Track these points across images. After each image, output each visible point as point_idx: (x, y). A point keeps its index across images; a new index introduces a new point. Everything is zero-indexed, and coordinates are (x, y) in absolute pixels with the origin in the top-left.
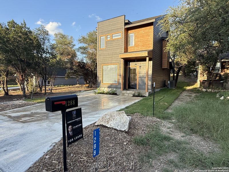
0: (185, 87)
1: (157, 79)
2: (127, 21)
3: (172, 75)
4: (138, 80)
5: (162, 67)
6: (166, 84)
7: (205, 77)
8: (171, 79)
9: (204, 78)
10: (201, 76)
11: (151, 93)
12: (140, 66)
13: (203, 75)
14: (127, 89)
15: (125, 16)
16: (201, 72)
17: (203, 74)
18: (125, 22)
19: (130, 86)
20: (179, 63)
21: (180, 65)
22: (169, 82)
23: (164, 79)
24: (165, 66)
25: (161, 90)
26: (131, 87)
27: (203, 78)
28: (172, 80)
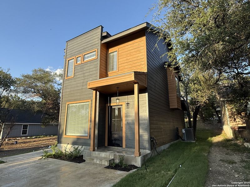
0: (209, 139)
1: (162, 126)
2: (104, 34)
3: (186, 120)
4: (124, 129)
5: (169, 106)
6: (180, 134)
7: (238, 122)
8: (187, 125)
9: (236, 124)
10: (231, 121)
11: (149, 156)
12: (128, 104)
13: (235, 119)
14: (106, 147)
15: (102, 27)
16: (230, 115)
17: (234, 117)
18: (103, 35)
19: (112, 140)
20: (195, 101)
21: (198, 104)
22: (184, 131)
23: (176, 127)
24: (174, 104)
25: (171, 146)
26: (114, 142)
27: (234, 123)
28: (188, 128)
